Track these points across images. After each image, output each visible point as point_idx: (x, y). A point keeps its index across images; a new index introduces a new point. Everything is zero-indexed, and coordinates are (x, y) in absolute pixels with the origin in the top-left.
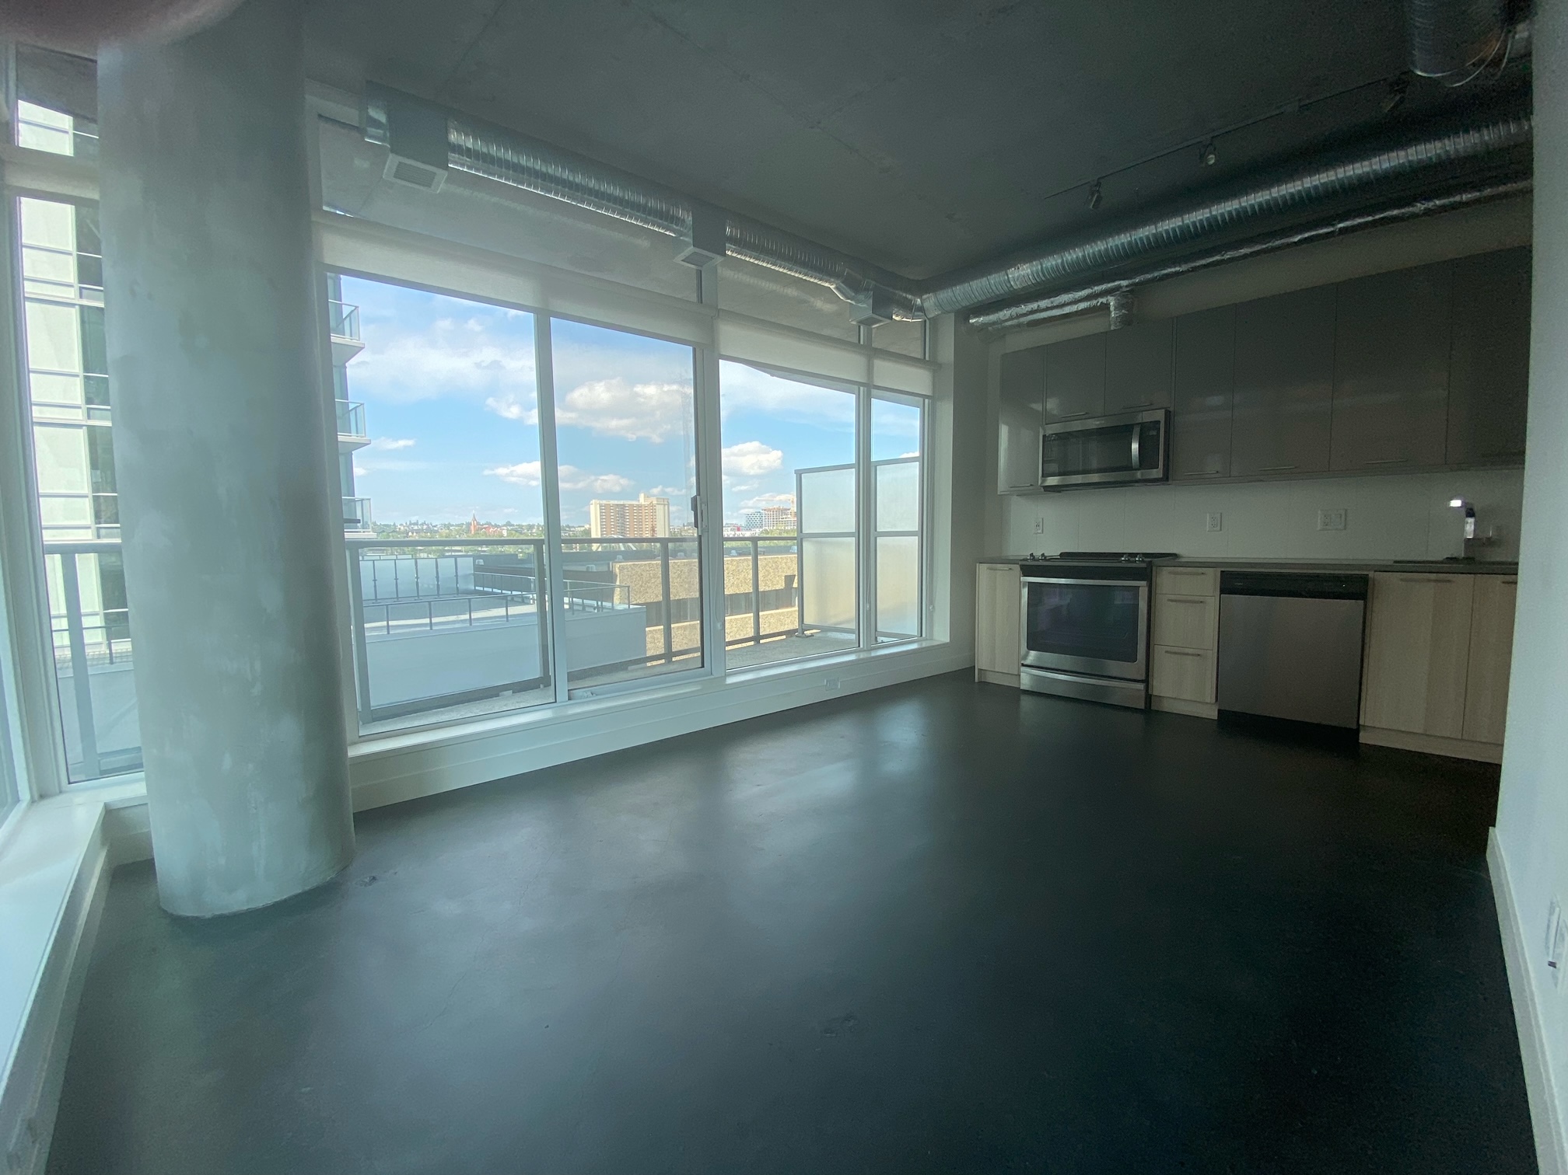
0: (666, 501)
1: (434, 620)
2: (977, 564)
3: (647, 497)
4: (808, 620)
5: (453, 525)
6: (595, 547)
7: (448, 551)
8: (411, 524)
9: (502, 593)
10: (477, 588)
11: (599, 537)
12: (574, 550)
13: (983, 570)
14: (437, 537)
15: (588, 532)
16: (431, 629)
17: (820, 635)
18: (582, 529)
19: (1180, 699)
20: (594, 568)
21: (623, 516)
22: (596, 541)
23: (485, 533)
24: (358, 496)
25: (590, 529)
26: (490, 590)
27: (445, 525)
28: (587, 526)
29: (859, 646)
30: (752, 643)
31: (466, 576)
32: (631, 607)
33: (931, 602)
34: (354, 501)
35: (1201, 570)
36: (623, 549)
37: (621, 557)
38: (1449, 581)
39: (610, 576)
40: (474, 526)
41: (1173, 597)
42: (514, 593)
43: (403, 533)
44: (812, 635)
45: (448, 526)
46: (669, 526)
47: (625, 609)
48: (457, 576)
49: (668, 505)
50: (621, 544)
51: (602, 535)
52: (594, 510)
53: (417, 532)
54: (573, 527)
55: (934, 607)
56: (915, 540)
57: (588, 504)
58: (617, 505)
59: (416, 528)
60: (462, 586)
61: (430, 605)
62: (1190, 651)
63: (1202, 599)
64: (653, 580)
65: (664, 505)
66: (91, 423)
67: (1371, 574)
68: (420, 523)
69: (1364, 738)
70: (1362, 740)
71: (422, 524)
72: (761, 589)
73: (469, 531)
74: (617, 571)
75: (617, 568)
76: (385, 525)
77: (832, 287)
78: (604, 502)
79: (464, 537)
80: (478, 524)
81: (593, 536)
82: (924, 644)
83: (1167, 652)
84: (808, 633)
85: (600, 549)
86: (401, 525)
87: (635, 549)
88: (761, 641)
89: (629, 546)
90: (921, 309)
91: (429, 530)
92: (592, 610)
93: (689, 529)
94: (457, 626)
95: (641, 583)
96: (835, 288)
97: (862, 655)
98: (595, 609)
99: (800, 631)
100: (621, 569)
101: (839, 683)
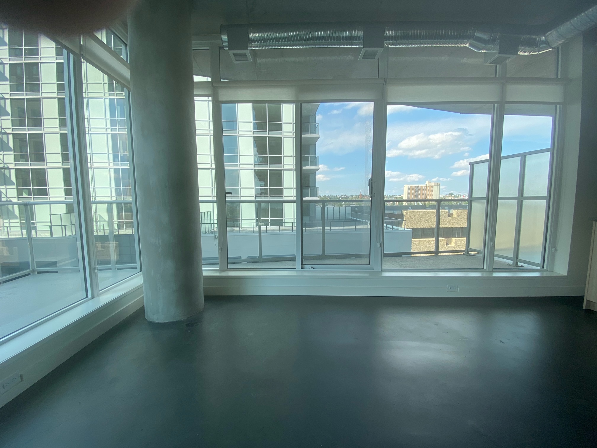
0: (438, 184)
1: (332, 228)
2: (594, 222)
3: (430, 182)
4: (471, 246)
5: (354, 196)
6: (405, 203)
7: (351, 205)
8: (341, 195)
9: (359, 220)
10: (352, 218)
11: (407, 199)
12: (396, 205)
14: (348, 199)
15: (402, 197)
16: (331, 231)
17: (478, 255)
18: (400, 196)
20: (396, 212)
21: (418, 191)
22: (405, 201)
23: (364, 198)
24: (316, 186)
25: (403, 196)
26: (356, 219)
27: (351, 196)
28: (402, 196)
29: (483, 268)
30: (434, 254)
31: (349, 213)
32: (406, 229)
34: (315, 188)
36: (416, 205)
37: (411, 208)
39: (401, 216)
40: (361, 196)
42: (363, 220)
43: (338, 198)
44: (474, 255)
45: (352, 196)
46: (439, 195)
47: (403, 230)
48: (346, 213)
49: (440, 185)
50: (415, 202)
51: (408, 199)
52: (406, 188)
53: (343, 198)
54: (397, 196)
57: (403, 187)
58: (416, 186)
59: (342, 197)
60: (347, 216)
61: (331, 223)
64: (421, 219)
65: (438, 186)
66: (255, 168)
68: (344, 195)
71: (345, 195)
72: (441, 226)
73: (359, 197)
74: (405, 214)
75: (405, 212)
76: (334, 196)
77: (467, 45)
78: (410, 185)
79: (357, 199)
80: (362, 195)
81: (404, 199)
82: (545, 274)
84: (472, 253)
85: (406, 205)
86: (338, 196)
87: (421, 205)
88: (439, 254)
89: (419, 203)
91: (346, 198)
92: (390, 229)
93: (450, 196)
94: (339, 231)
95: (415, 219)
96: (469, 46)
97: (485, 274)
98: (391, 229)
99: (466, 251)
100: (407, 213)
101: (458, 289)
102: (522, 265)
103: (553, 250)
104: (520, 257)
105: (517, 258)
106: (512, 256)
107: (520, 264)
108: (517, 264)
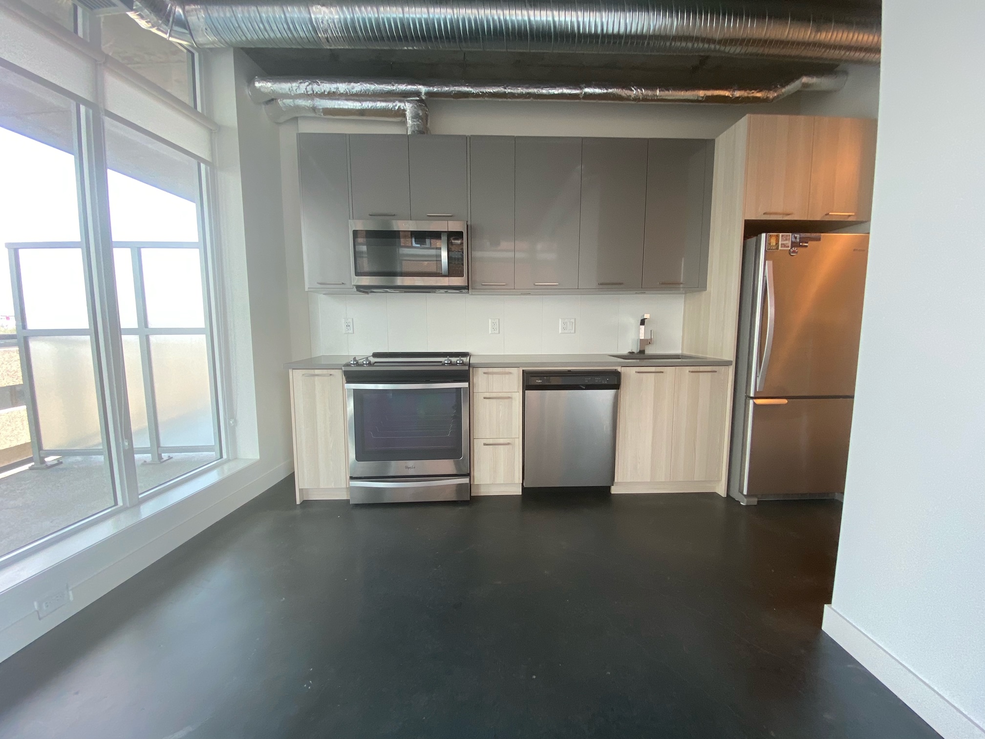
2: (290, 371)
13: (297, 377)
19: (496, 484)
29: (116, 504)
33: (231, 414)
35: (507, 370)
38: (663, 372)
41: (487, 395)
55: (236, 422)
56: (201, 340)
62: (501, 441)
63: (509, 395)
67: (619, 369)
69: (614, 490)
70: (613, 492)
82: (227, 470)
83: (485, 444)
90: (183, 24)
99: (37, 458)
101: (71, 593)
102: (169, 457)
103: (231, 422)
104: (164, 443)
105: (158, 446)
106: (148, 445)
107: (165, 456)
108: (160, 457)
